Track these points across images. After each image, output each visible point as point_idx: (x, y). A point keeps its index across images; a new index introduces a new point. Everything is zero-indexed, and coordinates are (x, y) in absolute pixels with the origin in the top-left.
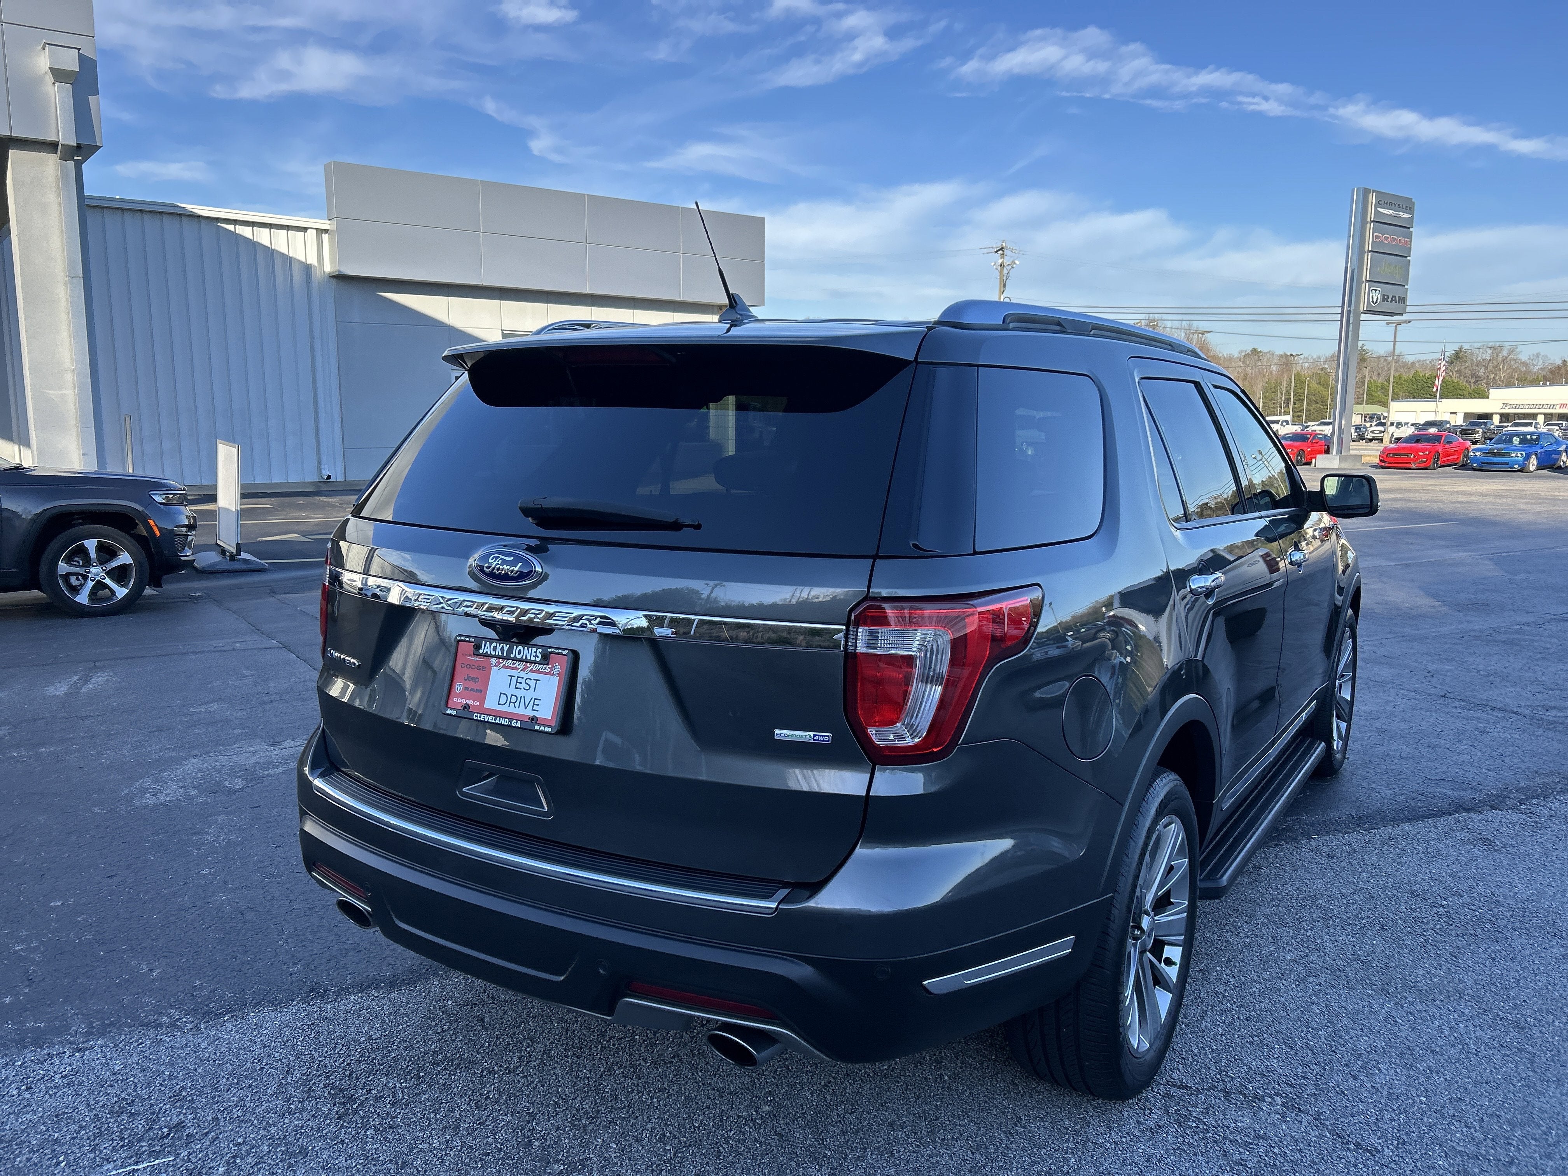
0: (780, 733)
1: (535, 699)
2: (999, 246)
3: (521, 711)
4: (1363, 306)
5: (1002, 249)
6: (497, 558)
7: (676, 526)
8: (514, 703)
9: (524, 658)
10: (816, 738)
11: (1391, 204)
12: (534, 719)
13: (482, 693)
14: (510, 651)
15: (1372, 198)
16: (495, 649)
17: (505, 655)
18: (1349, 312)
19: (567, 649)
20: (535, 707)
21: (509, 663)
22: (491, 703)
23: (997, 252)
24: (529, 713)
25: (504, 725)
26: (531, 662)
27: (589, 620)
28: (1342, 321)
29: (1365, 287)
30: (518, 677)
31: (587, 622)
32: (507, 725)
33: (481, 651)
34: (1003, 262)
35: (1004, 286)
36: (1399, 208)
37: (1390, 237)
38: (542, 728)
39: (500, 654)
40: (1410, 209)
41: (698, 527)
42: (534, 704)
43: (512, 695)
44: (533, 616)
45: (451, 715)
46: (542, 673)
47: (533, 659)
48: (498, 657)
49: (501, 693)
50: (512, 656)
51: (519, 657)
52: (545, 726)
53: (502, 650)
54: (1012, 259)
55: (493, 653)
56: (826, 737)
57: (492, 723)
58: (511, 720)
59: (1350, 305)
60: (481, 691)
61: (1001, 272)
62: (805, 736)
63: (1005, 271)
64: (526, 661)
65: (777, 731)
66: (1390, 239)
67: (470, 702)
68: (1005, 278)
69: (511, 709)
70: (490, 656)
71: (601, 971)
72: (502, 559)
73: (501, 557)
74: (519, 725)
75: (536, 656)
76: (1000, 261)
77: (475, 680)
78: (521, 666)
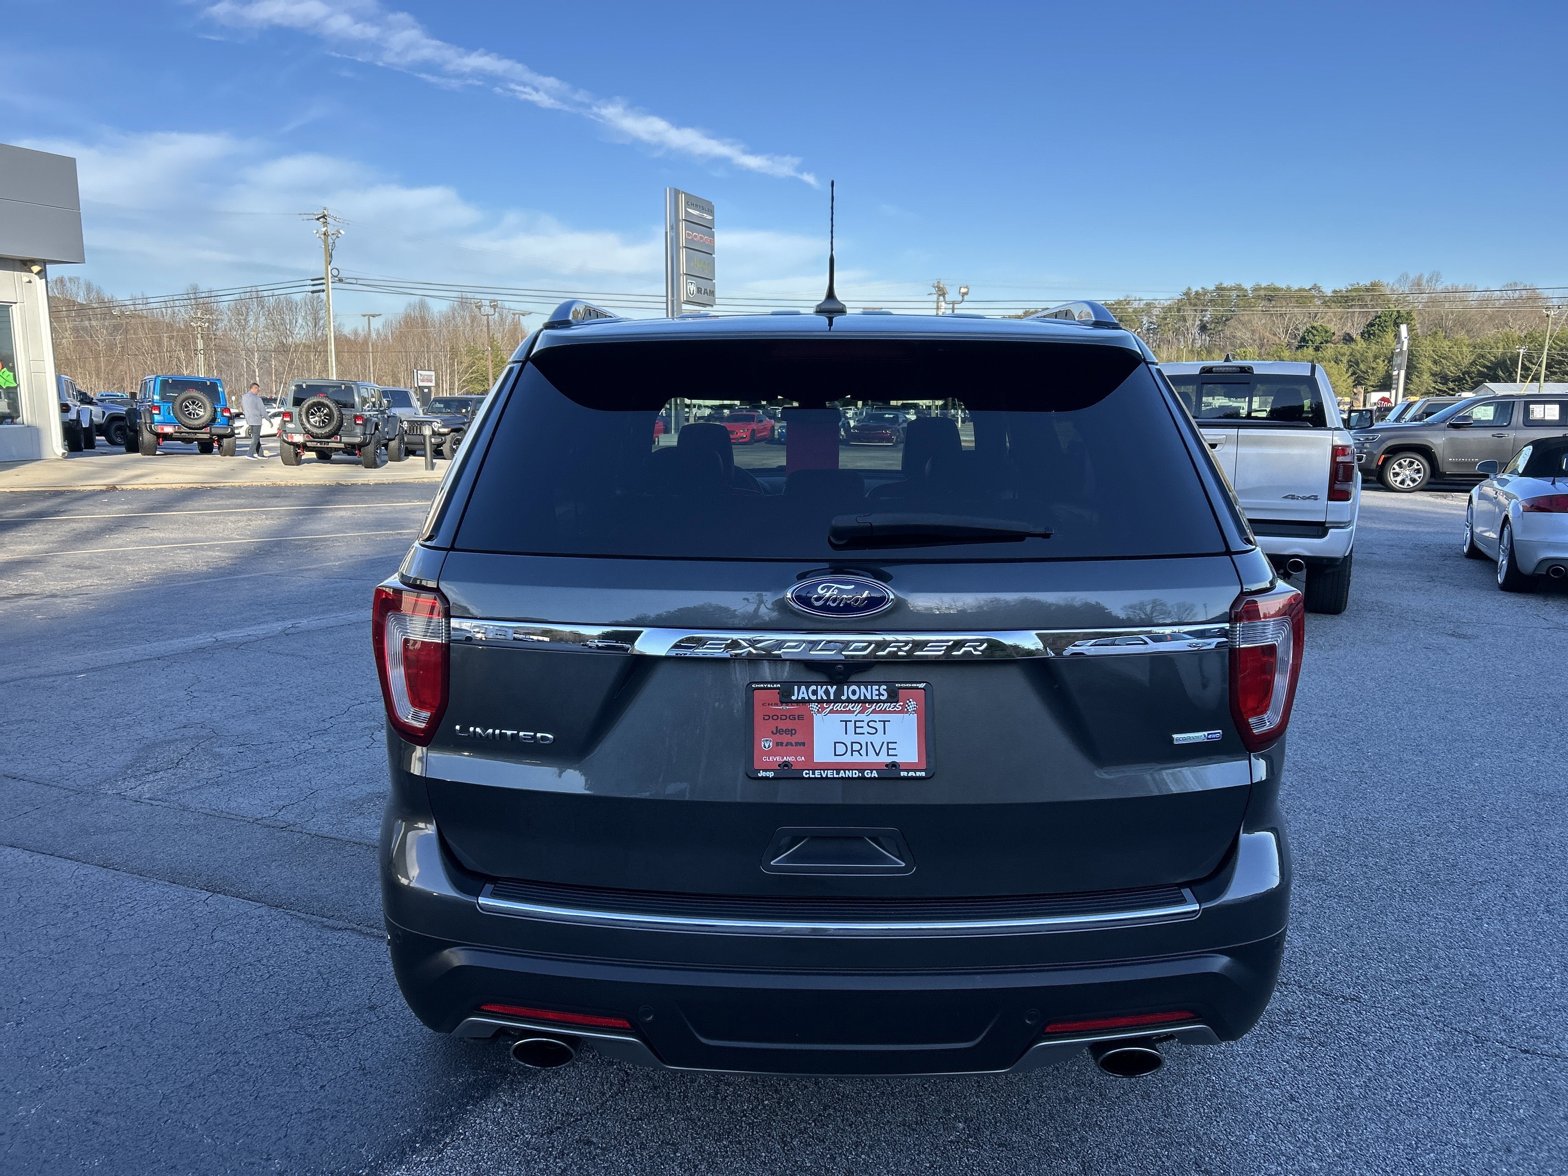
0: (1179, 738)
1: (888, 743)
2: (320, 213)
3: (872, 758)
4: (683, 297)
5: (324, 217)
6: (829, 588)
7: (1019, 537)
8: (858, 751)
9: (862, 698)
10: (1210, 737)
11: (697, 206)
12: (894, 765)
13: (806, 745)
14: (838, 693)
15: (682, 198)
16: (815, 693)
17: (832, 698)
18: (673, 302)
19: (923, 682)
20: (891, 752)
21: (839, 707)
22: (822, 753)
23: (318, 219)
24: (884, 758)
25: (853, 778)
26: (872, 702)
27: (975, 648)
28: (667, 309)
29: (683, 279)
30: (855, 722)
31: (971, 649)
32: (859, 778)
33: (794, 698)
34: (326, 230)
35: (331, 256)
36: (702, 209)
37: (698, 235)
38: (911, 774)
39: (825, 698)
40: (711, 212)
41: (1046, 536)
42: (888, 749)
43: (852, 743)
44: (895, 649)
45: (767, 778)
46: (890, 712)
47: (876, 698)
48: (821, 702)
49: (835, 743)
50: (844, 698)
51: (854, 698)
52: (915, 771)
53: (827, 692)
54: (336, 228)
55: (814, 698)
56: (1217, 734)
57: (834, 778)
58: (862, 771)
59: (673, 296)
60: (804, 744)
61: (325, 242)
62: (1199, 736)
63: (330, 241)
64: (865, 701)
65: (1175, 736)
66: (698, 237)
67: (790, 759)
68: (330, 248)
69: (856, 758)
70: (810, 701)
71: (1027, 1022)
72: (837, 588)
73: (836, 586)
74: (875, 774)
75: (880, 694)
76: (324, 229)
77: (791, 732)
78: (858, 708)
